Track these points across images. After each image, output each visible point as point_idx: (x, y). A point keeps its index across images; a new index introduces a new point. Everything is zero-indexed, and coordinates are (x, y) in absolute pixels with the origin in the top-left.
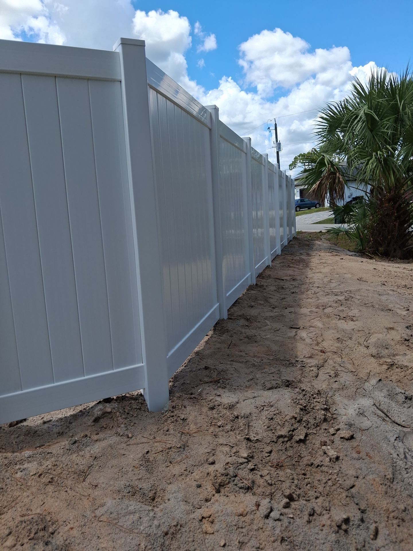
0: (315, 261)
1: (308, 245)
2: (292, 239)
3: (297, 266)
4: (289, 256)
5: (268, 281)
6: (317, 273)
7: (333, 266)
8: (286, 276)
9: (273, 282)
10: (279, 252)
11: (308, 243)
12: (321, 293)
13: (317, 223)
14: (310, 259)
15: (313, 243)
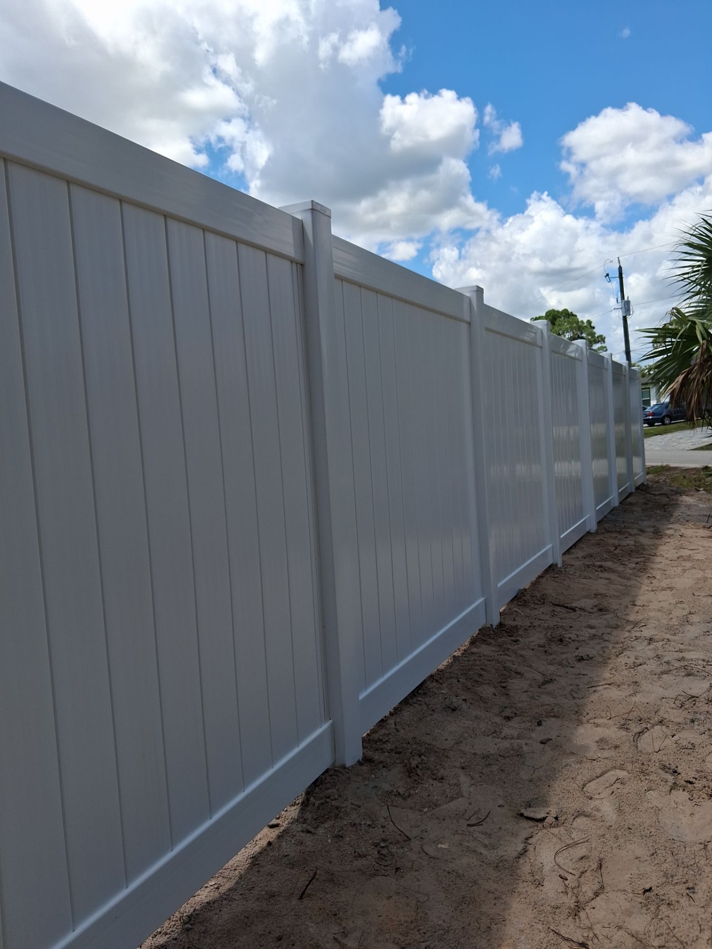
0: (667, 550)
1: (664, 507)
2: (633, 490)
3: (621, 569)
4: (614, 535)
5: (536, 612)
6: (663, 589)
7: (703, 570)
8: (586, 597)
9: (547, 617)
10: (593, 526)
11: (665, 500)
12: (652, 666)
13: (702, 448)
14: (656, 546)
15: (677, 500)
